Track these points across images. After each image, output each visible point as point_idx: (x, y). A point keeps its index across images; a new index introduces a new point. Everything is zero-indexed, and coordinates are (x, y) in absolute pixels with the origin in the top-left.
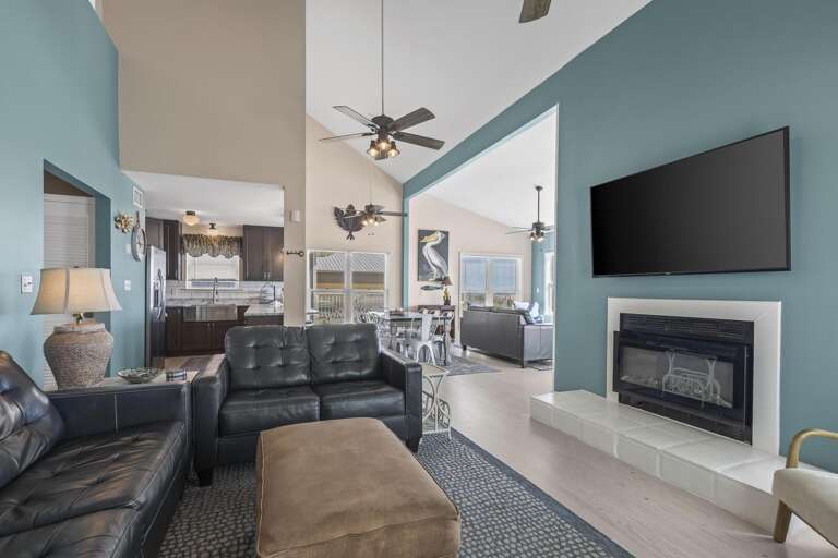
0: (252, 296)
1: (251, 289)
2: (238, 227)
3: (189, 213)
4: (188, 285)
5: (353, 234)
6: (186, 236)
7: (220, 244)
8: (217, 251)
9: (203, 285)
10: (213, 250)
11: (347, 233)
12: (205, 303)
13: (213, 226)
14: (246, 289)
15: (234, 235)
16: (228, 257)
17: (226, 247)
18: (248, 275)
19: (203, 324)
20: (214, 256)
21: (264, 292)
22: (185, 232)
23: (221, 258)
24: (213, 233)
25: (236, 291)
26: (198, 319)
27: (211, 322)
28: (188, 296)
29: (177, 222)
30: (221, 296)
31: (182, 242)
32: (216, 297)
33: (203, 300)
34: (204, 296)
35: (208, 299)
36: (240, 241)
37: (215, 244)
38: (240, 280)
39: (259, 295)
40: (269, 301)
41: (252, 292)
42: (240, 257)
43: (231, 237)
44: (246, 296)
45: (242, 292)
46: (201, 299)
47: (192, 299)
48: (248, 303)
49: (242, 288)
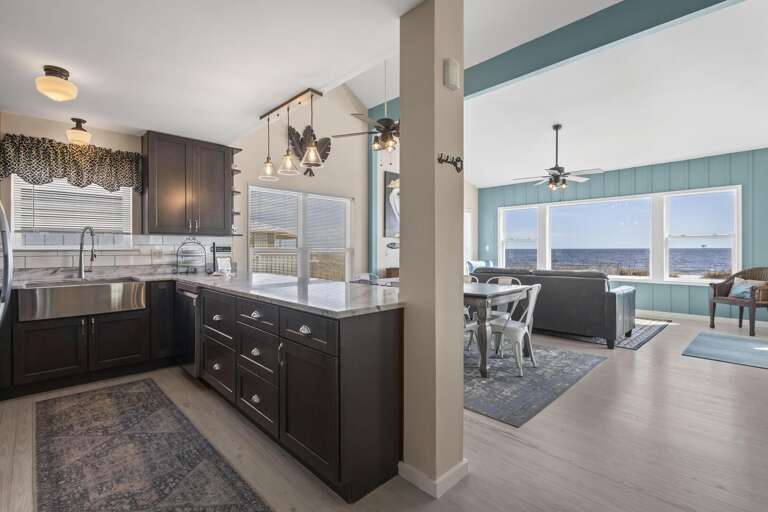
0: (157, 261)
1: (157, 249)
2: (130, 136)
3: (51, 71)
4: (17, 241)
6: (11, 136)
7: (92, 163)
8: (87, 175)
10: (79, 173)
12: (60, 277)
13: (79, 124)
14: (145, 250)
15: (124, 149)
16: (109, 188)
17: (107, 168)
18: (150, 222)
20: (78, 185)
21: (186, 253)
23: (95, 189)
24: (81, 139)
25: (127, 253)
27: (88, 317)
31: (1, 150)
33: (55, 271)
34: (56, 262)
35: (66, 270)
36: (136, 160)
37: (83, 162)
38: (134, 233)
39: (180, 259)
40: (195, 269)
41: (159, 254)
42: (136, 189)
43: (118, 152)
44: (148, 261)
45: (137, 253)
46: (47, 269)
47: (26, 270)
48: (151, 274)
49: (137, 247)
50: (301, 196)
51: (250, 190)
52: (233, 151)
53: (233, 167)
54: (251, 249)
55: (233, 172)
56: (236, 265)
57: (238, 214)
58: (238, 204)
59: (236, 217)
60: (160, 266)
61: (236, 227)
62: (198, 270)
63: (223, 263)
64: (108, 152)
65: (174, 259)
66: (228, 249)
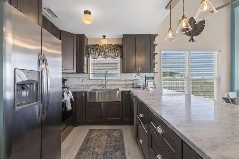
0: (127, 83)
1: (127, 78)
2: (119, 39)
3: (87, 12)
4: (91, 76)
5: (194, 37)
6: (89, 45)
7: (108, 49)
8: (107, 54)
9: (99, 76)
10: (105, 54)
11: (189, 38)
12: (101, 88)
13: (104, 38)
14: (124, 79)
15: (117, 44)
16: (113, 58)
17: (112, 51)
18: (126, 69)
19: (99, 104)
20: (105, 58)
21: (136, 80)
22: (89, 43)
23: (109, 59)
24: (104, 42)
25: (118, 80)
26: (97, 101)
27: (104, 102)
28: (90, 83)
29: (84, 35)
30: (109, 83)
31: (87, 50)
32: (107, 84)
33: (100, 86)
34: (100, 83)
35: (102, 85)
36: (120, 47)
37: (106, 50)
38: (120, 73)
39: (135, 82)
40: (140, 86)
41: (128, 80)
42: (120, 57)
43: (115, 45)
44: (124, 83)
45: (121, 80)
46: (98, 85)
47: (93, 85)
48: (125, 88)
49: (121, 78)
50: (187, 53)
51: (162, 52)
52: (154, 36)
53: (154, 43)
54: (163, 78)
55: (154, 45)
56: (156, 85)
57: (157, 63)
58: (157, 59)
59: (156, 65)
60: (128, 85)
61: (155, 69)
62: (141, 87)
63: (150, 84)
64: (112, 45)
65: (132, 82)
66: (153, 78)
